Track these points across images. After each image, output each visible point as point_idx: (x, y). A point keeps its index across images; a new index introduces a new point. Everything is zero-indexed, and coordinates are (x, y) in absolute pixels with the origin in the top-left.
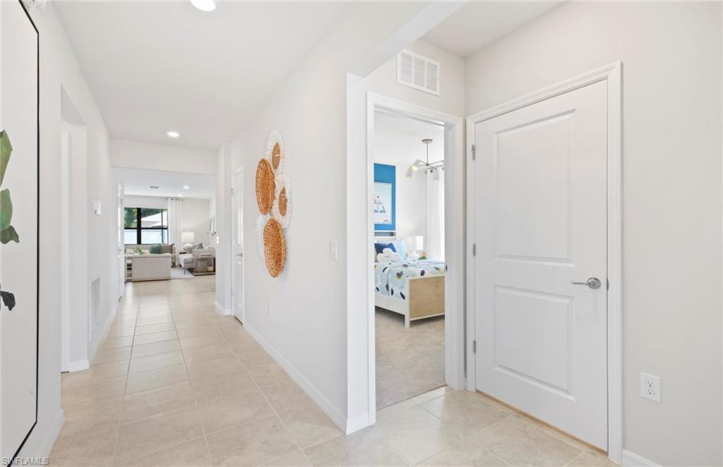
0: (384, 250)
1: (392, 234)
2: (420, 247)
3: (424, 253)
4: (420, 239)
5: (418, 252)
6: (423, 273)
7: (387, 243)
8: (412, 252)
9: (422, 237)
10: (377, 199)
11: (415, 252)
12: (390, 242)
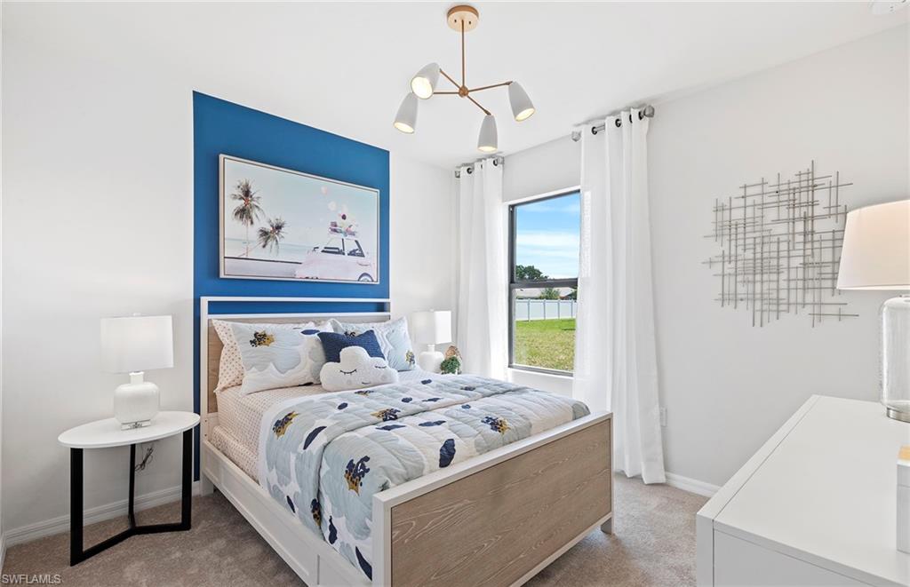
0: (345, 352)
1: (381, 307)
2: (445, 336)
3: (453, 349)
4: (444, 319)
5: (438, 348)
6: (447, 455)
7: (361, 329)
8: (426, 348)
9: (449, 313)
10: (339, 221)
11: (432, 347)
12: (368, 327)
